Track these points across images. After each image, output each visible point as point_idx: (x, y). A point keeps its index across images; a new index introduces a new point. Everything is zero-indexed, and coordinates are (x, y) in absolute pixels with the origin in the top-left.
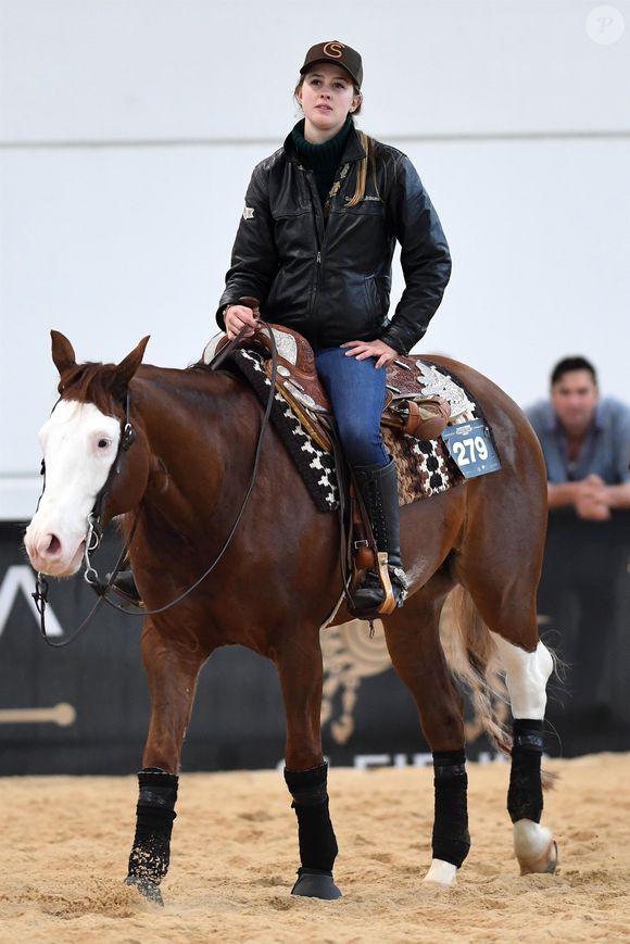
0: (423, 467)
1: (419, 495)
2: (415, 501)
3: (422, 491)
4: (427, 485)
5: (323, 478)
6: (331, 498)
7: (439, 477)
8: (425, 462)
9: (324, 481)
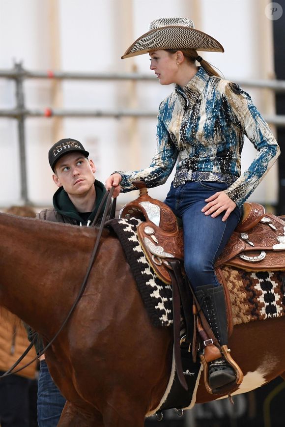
0: (261, 299)
1: (255, 317)
2: (251, 321)
3: (258, 315)
4: (263, 311)
5: (159, 304)
6: (164, 318)
7: (274, 308)
8: (263, 296)
9: (161, 306)
